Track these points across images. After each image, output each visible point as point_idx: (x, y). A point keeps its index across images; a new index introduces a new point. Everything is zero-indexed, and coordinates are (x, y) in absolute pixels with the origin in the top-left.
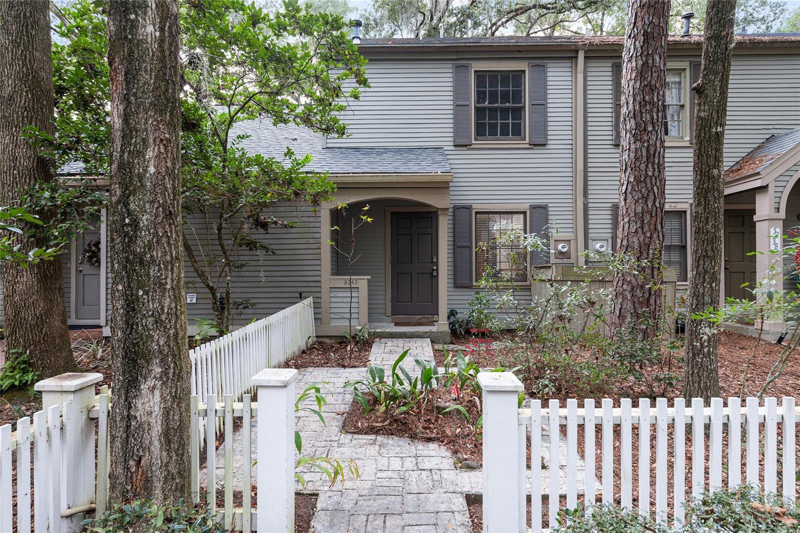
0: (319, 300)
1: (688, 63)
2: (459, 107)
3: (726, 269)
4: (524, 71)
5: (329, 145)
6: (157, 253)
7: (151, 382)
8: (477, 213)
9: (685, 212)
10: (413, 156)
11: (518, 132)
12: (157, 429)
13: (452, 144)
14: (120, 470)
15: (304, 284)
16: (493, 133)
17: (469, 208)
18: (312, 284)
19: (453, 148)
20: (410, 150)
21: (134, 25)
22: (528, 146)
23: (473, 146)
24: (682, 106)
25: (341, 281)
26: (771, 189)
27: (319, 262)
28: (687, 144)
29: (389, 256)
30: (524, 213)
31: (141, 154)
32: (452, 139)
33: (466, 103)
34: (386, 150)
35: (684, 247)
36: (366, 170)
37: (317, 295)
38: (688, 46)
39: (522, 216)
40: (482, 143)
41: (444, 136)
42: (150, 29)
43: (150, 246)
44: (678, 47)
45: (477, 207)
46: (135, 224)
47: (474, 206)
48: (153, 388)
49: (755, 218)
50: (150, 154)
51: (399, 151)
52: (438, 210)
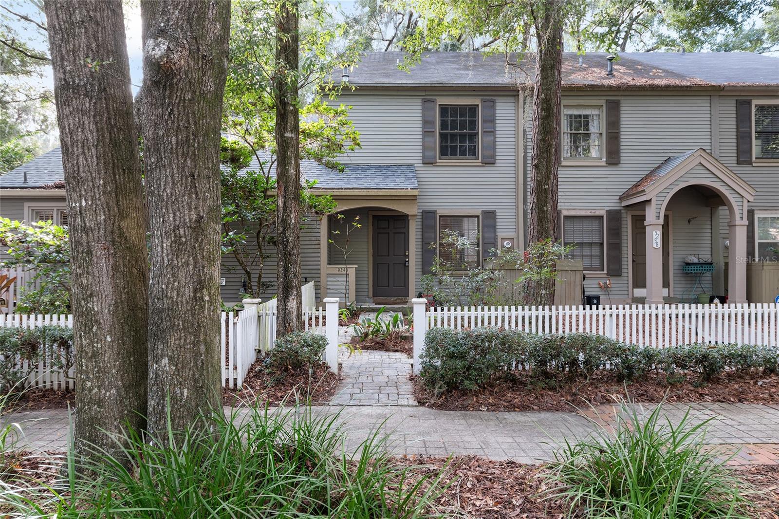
0: (318, 284)
1: (604, 101)
2: (426, 132)
3: (633, 261)
4: (478, 105)
6: (295, 251)
7: (293, 297)
8: (440, 216)
9: (602, 217)
10: (390, 173)
11: (473, 152)
12: (295, 314)
13: (421, 162)
14: (281, 328)
15: (307, 271)
16: (453, 153)
17: (434, 213)
18: (313, 271)
19: (422, 165)
20: (388, 167)
21: (287, 170)
22: (480, 164)
23: (438, 164)
24: (601, 134)
25: (334, 269)
26: (653, 202)
27: (319, 255)
28: (604, 164)
29: (371, 250)
30: (478, 217)
31: (289, 216)
32: (421, 158)
33: (433, 130)
34: (369, 167)
35: (602, 244)
36: (355, 186)
37: (317, 279)
38: (603, 89)
39: (476, 219)
40: (444, 162)
41: (413, 154)
42: (292, 171)
43: (292, 248)
44: (596, 89)
45: (441, 212)
46: (288, 241)
47: (438, 211)
48: (293, 299)
49: (646, 223)
50: (292, 216)
51: (379, 168)
52: (407, 215)
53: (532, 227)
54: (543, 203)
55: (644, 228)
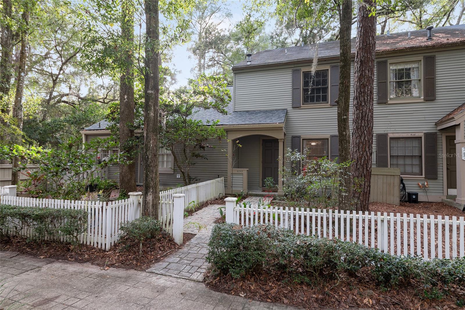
0: (226, 179)
1: (422, 57)
2: (294, 89)
3: (447, 169)
4: (328, 70)
5: (236, 110)
6: (152, 164)
7: (150, 193)
8: (303, 139)
9: (421, 137)
10: (271, 114)
11: (325, 99)
12: (151, 204)
13: (291, 107)
14: (144, 212)
15: (221, 172)
16: (312, 100)
17: (299, 137)
18: (224, 172)
19: (292, 109)
20: (271, 111)
21: (149, 114)
22: (330, 106)
23: (302, 108)
24: (420, 80)
25: (236, 170)
26: (462, 126)
27: (227, 162)
28: (422, 101)
29: (261, 159)
30: (328, 139)
32: (291, 105)
33: (299, 87)
34: (260, 111)
35: (421, 157)
36: (247, 123)
37: (226, 176)
38: (420, 49)
39: (327, 141)
40: (306, 106)
41: (286, 103)
42: (152, 114)
43: (151, 163)
44: (414, 49)
45: (303, 137)
46: (148, 158)
47: (302, 136)
48: (150, 195)
49: (456, 142)
50: (151, 142)
51: (266, 112)
52: (278, 139)
53: (353, 146)
54: (343, 129)
55: (455, 145)
